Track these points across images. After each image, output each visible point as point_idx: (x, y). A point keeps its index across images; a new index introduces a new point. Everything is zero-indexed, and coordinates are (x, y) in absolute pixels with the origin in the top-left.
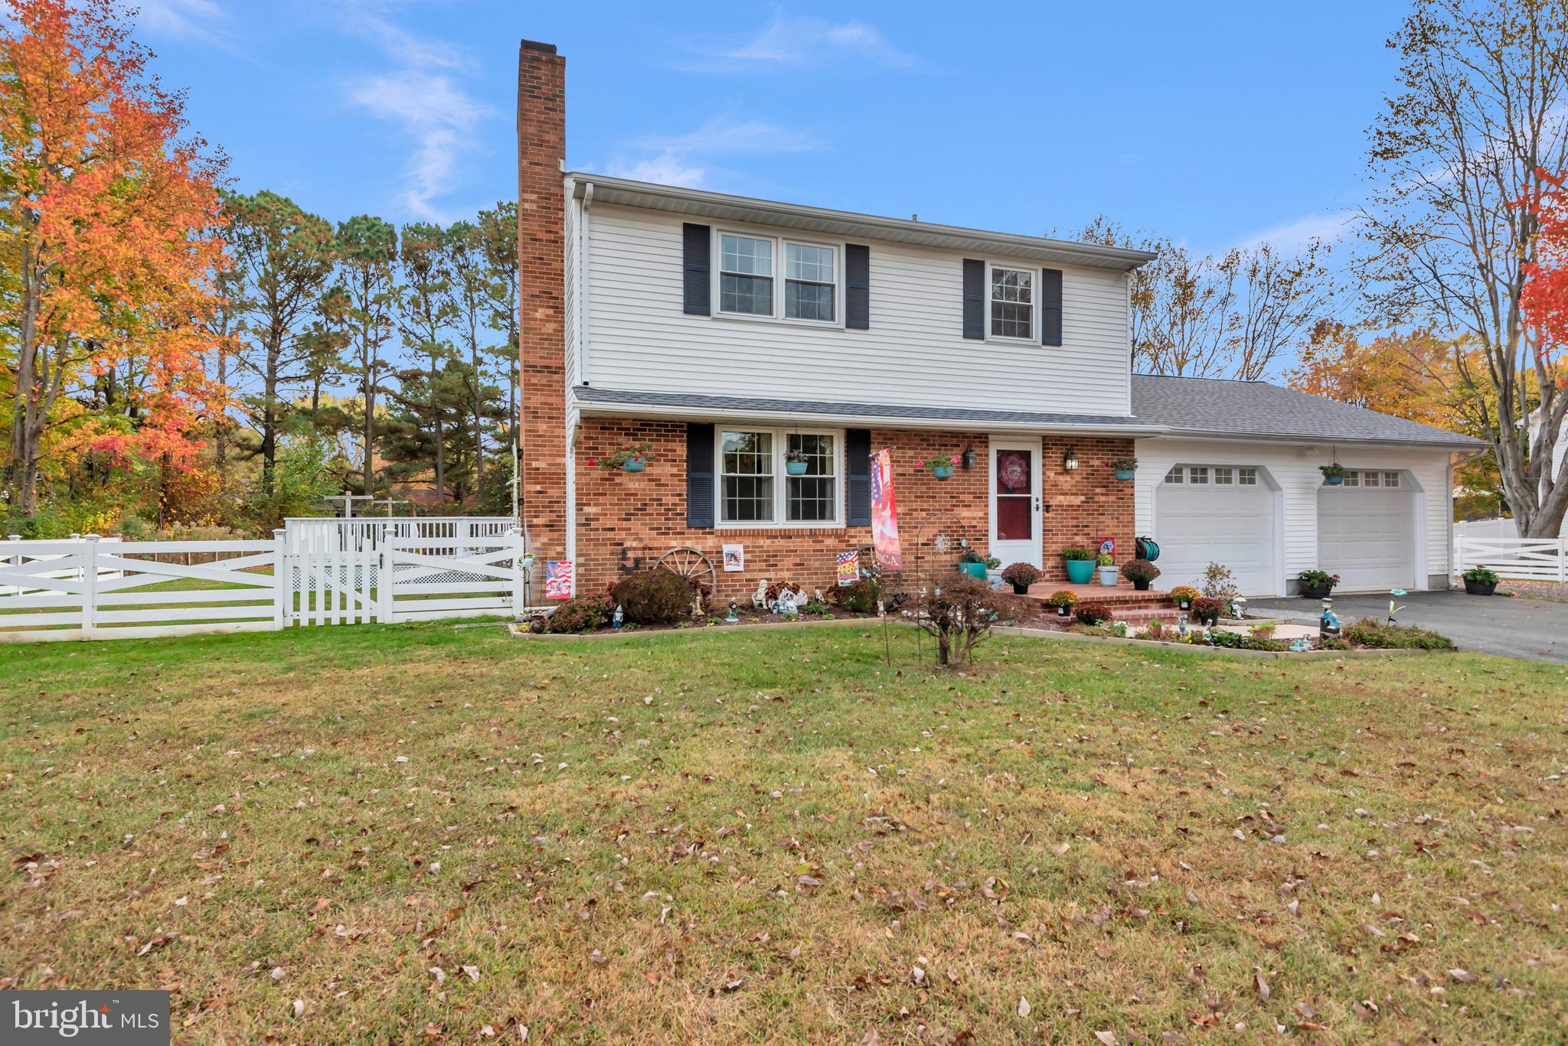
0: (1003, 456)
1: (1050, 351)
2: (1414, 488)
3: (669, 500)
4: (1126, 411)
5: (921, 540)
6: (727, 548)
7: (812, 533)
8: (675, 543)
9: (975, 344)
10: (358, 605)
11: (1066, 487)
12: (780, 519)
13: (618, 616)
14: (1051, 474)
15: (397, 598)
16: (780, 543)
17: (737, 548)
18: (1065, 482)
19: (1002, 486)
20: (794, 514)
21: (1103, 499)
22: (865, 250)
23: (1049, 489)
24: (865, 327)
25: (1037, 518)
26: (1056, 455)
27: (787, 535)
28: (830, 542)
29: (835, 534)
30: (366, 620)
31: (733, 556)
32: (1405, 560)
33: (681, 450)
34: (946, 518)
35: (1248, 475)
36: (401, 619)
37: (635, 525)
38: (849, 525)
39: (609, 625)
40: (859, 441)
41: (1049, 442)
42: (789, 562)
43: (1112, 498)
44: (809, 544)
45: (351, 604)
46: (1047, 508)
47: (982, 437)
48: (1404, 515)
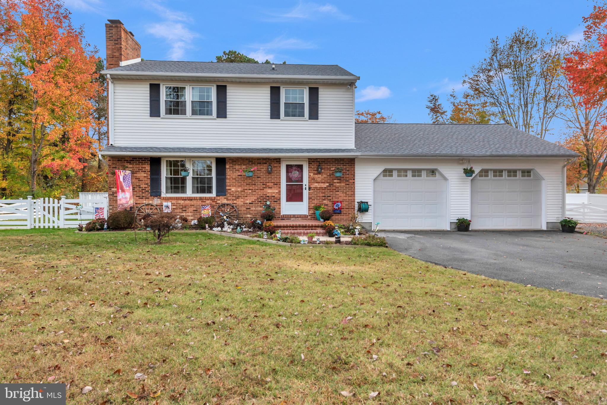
0: (289, 167)
1: (312, 122)
2: (539, 179)
3: (143, 186)
4: (350, 144)
5: (248, 202)
6: (165, 204)
7: (201, 199)
8: (146, 202)
9: (276, 121)
10: (54, 222)
11: (319, 180)
12: (189, 193)
13: (105, 226)
14: (312, 174)
15: (66, 220)
16: (188, 202)
17: (169, 204)
18: (319, 177)
19: (289, 179)
20: (193, 192)
21: (338, 184)
22: (225, 87)
23: (312, 180)
24: (225, 117)
25: (306, 193)
26: (315, 166)
27: (190, 199)
28: (209, 202)
29: (210, 199)
30: (56, 227)
31: (167, 207)
33: (148, 167)
34: (261, 193)
35: (433, 172)
36: (66, 227)
38: (217, 196)
39: (102, 229)
40: (221, 162)
41: (311, 161)
42: (191, 209)
43: (343, 184)
44: (199, 203)
45: (51, 221)
46: (310, 189)
47: (278, 160)
48: (537, 192)
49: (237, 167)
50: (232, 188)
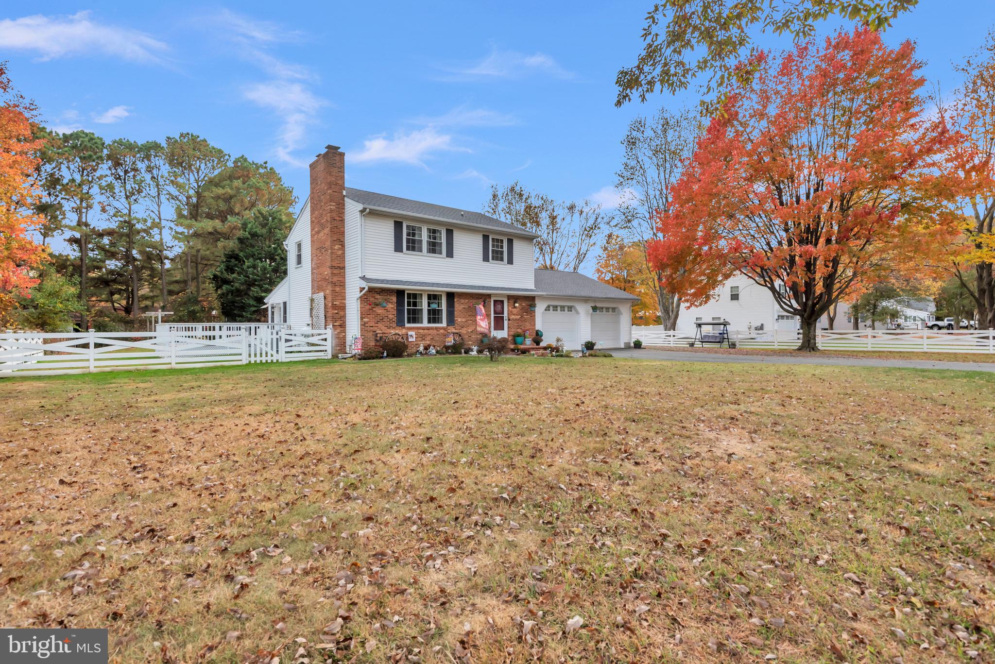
0: (495, 302)
1: (509, 266)
2: (620, 313)
3: (391, 316)
4: (533, 288)
6: (410, 333)
7: (436, 328)
8: (393, 332)
9: (486, 263)
10: (272, 356)
11: (515, 313)
12: (425, 324)
13: (385, 354)
14: (510, 308)
15: (287, 352)
16: (426, 331)
17: (412, 333)
18: (514, 311)
19: (495, 312)
20: (429, 322)
21: (526, 317)
22: (452, 231)
23: (510, 313)
24: (452, 257)
25: (506, 323)
26: (512, 302)
27: (428, 329)
28: (442, 331)
29: (443, 328)
30: (275, 361)
31: (411, 336)
32: (617, 338)
33: (394, 299)
35: (570, 308)
36: (288, 360)
37: (380, 325)
38: (448, 325)
39: (382, 357)
40: (451, 296)
41: (510, 297)
42: (429, 338)
43: (529, 317)
44: (435, 332)
45: (269, 355)
46: (509, 320)
47: (489, 296)
48: (617, 322)
49: (462, 301)
50: (459, 320)
